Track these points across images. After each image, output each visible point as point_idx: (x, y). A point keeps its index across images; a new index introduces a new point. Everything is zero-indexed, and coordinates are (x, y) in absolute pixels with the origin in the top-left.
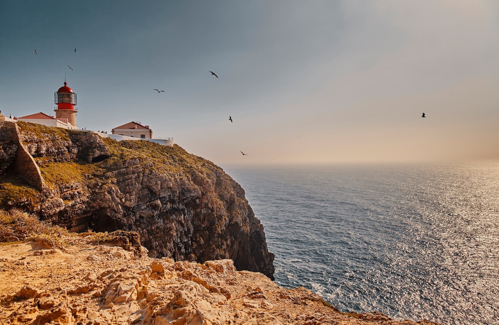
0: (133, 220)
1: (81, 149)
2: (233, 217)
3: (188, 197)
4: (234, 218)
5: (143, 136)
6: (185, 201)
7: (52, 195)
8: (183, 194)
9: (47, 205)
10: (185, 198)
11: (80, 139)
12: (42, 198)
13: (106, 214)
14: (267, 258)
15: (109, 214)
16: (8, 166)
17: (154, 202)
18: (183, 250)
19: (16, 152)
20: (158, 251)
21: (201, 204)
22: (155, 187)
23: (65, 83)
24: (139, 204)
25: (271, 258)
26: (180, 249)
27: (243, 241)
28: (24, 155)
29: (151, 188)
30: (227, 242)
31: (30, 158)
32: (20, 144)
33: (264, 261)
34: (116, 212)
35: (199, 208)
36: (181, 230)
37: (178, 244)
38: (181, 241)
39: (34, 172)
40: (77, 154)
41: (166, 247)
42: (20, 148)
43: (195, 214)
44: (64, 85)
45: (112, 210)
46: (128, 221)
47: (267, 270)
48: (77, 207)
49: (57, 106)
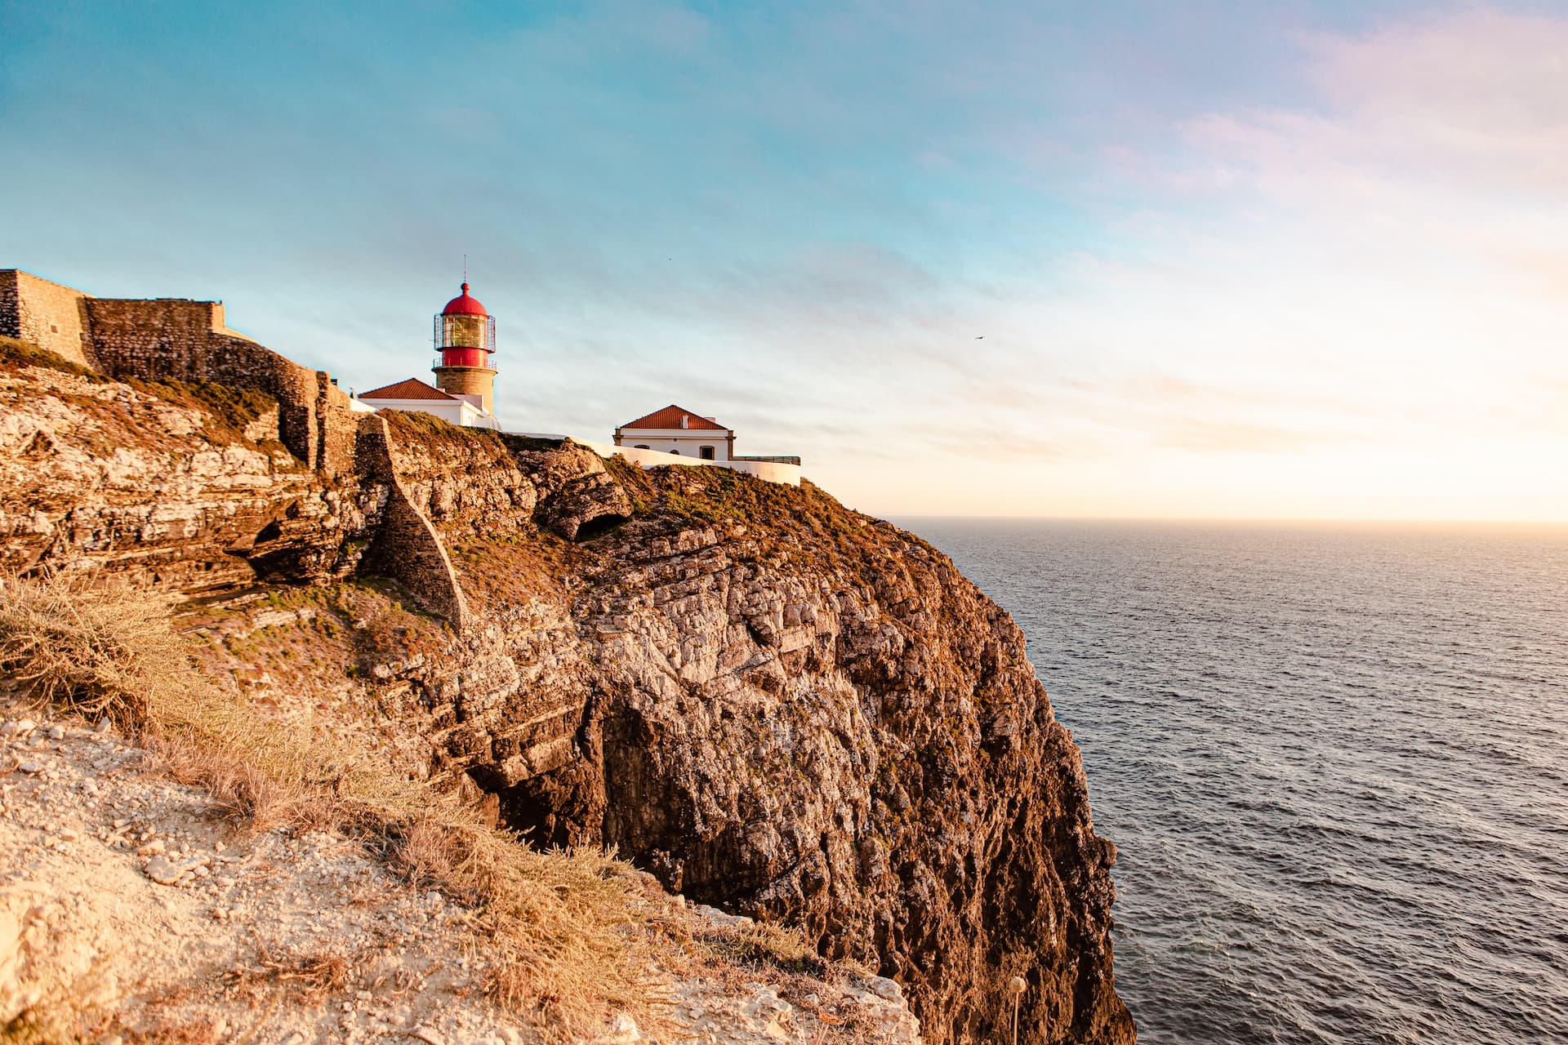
0: (704, 724)
1: (544, 496)
2: (994, 720)
3: (864, 652)
4: (996, 725)
5: (707, 453)
6: (853, 667)
7: (487, 645)
8: (848, 643)
9: (475, 678)
10: (852, 655)
11: (543, 463)
12: (462, 656)
13: (628, 705)
14: (1092, 855)
15: (636, 706)
16: (363, 552)
17: (766, 668)
18: (849, 826)
19: (386, 508)
20: (778, 827)
21: (903, 678)
22: (767, 620)
23: (464, 287)
24: (721, 673)
25: (1104, 857)
26: (839, 820)
27: (1019, 797)
28: (408, 518)
29: (754, 623)
30: (976, 803)
31: (425, 528)
32: (394, 482)
33: (1083, 865)
34: (656, 700)
35: (893, 690)
36: (842, 760)
37: (834, 805)
38: (843, 798)
39: (436, 572)
40: (535, 510)
41: (802, 813)
42: (396, 495)
43: (880, 706)
44: (459, 293)
45: (646, 691)
46: (690, 726)
47: (1091, 895)
48: (549, 681)
49: (440, 354)
